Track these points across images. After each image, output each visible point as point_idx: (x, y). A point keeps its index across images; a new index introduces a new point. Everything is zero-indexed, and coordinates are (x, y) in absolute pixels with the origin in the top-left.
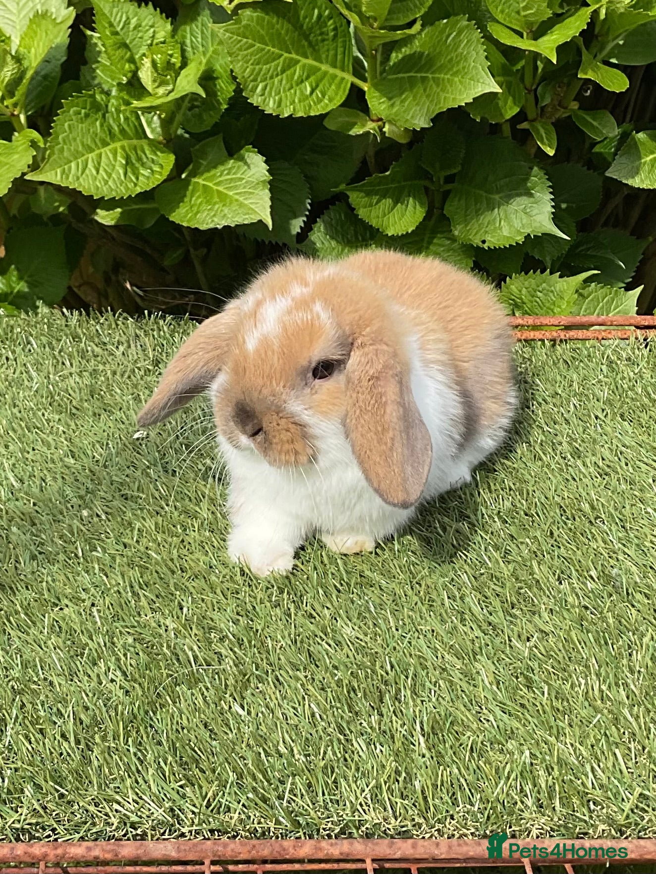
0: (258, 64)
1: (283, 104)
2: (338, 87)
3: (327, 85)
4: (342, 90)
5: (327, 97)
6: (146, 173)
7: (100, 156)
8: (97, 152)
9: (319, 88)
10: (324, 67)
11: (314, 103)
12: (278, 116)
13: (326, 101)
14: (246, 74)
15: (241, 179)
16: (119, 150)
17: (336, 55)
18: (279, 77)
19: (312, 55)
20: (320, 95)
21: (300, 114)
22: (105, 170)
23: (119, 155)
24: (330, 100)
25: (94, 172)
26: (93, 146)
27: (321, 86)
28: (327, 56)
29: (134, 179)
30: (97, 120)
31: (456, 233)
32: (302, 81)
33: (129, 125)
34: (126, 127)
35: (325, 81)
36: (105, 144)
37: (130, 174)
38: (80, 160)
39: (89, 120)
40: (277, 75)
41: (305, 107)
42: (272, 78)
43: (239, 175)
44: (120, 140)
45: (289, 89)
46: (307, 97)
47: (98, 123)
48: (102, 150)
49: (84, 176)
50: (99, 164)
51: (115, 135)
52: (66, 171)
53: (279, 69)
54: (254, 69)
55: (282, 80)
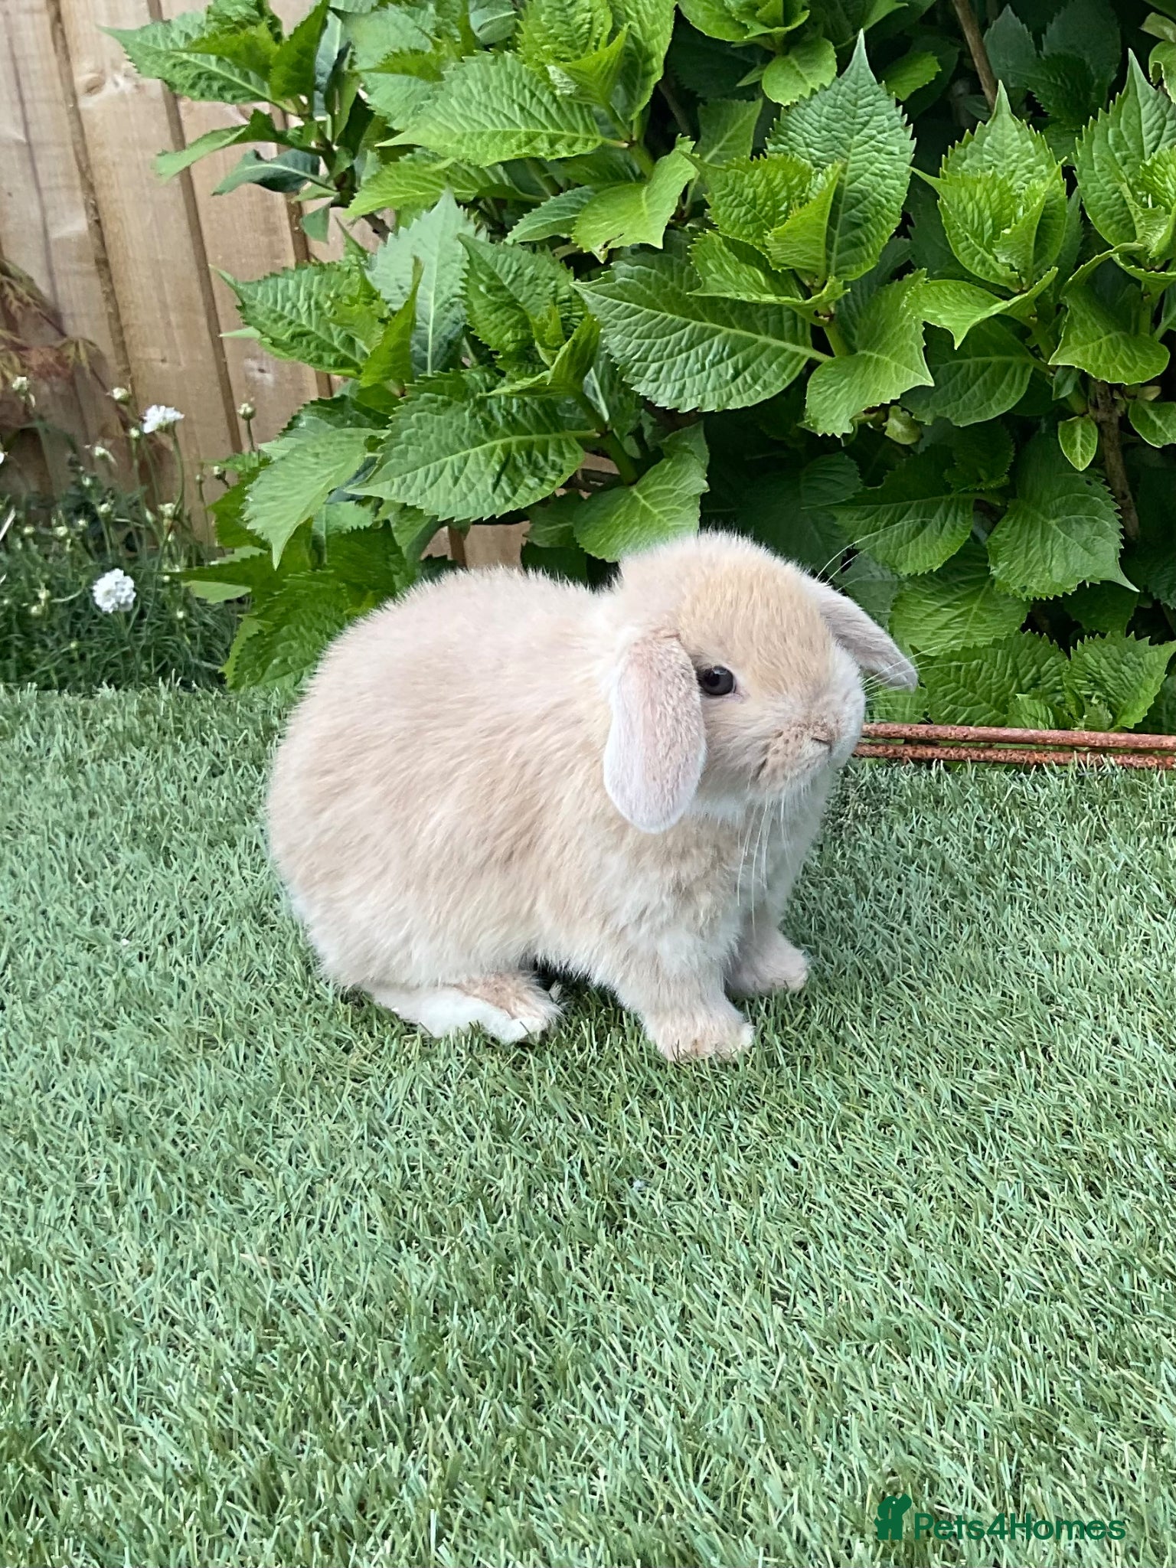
0: (649, 337)
1: (686, 393)
2: (783, 367)
3: (765, 364)
4: (788, 371)
5: (761, 382)
6: (532, 482)
7: (466, 460)
8: (463, 453)
9: (750, 369)
10: (762, 339)
11: (738, 391)
12: (676, 410)
13: (758, 388)
14: (629, 351)
15: (672, 491)
16: (498, 450)
17: (781, 321)
18: (684, 355)
19: (739, 323)
20: (749, 379)
21: (710, 408)
22: (468, 479)
23: (495, 458)
24: (765, 387)
25: (450, 482)
26: (457, 446)
27: (754, 366)
28: (766, 323)
29: (508, 491)
30: (465, 409)
31: (995, 572)
32: (721, 360)
33: (525, 414)
34: (519, 417)
35: (763, 359)
36: (477, 442)
37: (504, 483)
38: (432, 465)
39: (451, 412)
40: (680, 352)
41: (721, 396)
42: (670, 356)
43: (670, 486)
44: (505, 436)
45: (699, 372)
46: (727, 383)
47: (467, 413)
48: (472, 451)
49: (434, 488)
50: (461, 471)
51: (496, 429)
52: (408, 480)
53: (683, 343)
54: (640, 346)
55: (688, 358)
